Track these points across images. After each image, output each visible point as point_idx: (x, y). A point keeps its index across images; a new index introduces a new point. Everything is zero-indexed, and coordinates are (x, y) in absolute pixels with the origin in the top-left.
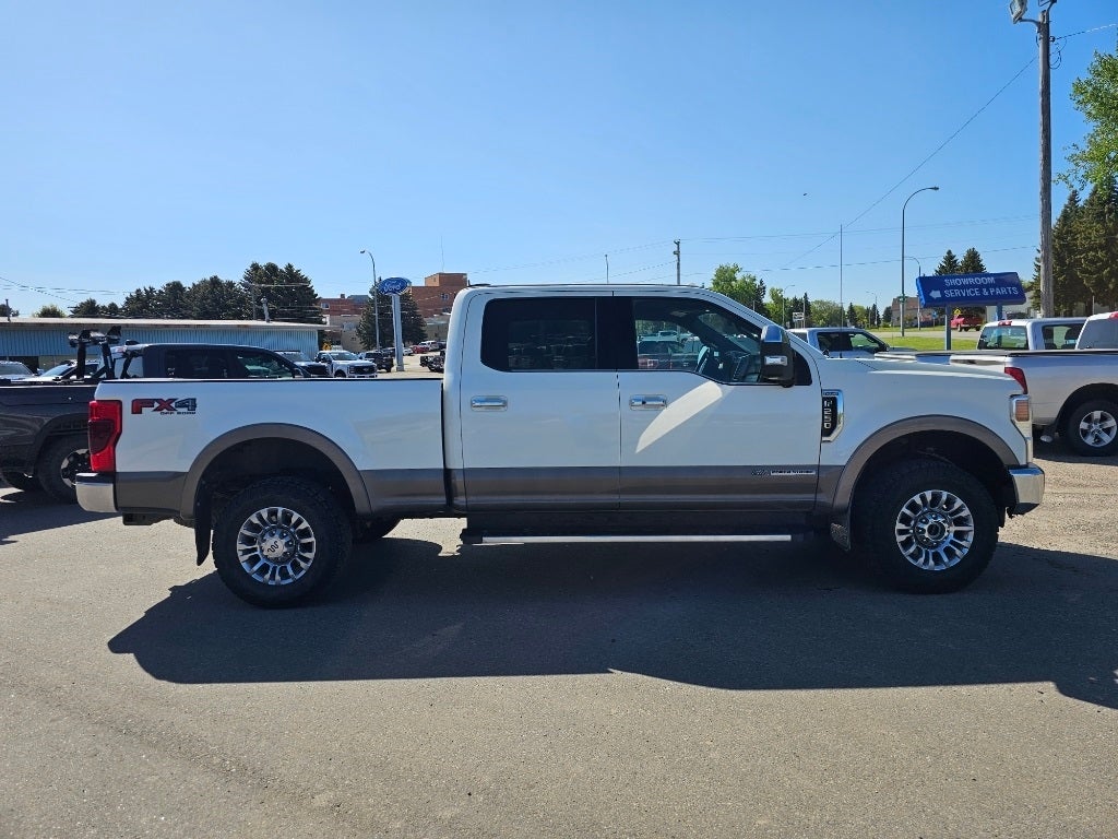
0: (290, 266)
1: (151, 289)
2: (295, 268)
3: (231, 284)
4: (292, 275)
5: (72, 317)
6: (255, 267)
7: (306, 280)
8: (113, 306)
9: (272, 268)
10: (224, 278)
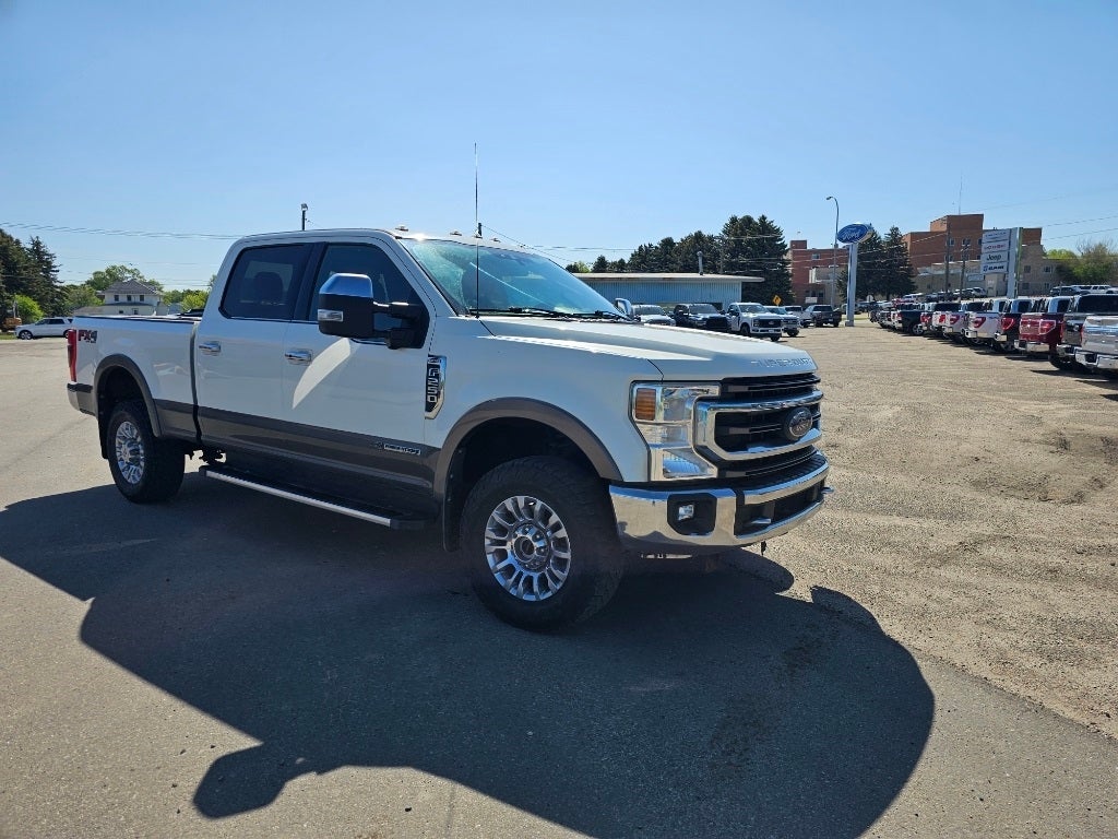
0: (764, 218)
1: (650, 245)
2: (768, 220)
3: (711, 238)
4: (765, 227)
5: (593, 272)
6: (734, 220)
7: (778, 231)
8: (622, 261)
9: (748, 220)
10: (706, 233)
